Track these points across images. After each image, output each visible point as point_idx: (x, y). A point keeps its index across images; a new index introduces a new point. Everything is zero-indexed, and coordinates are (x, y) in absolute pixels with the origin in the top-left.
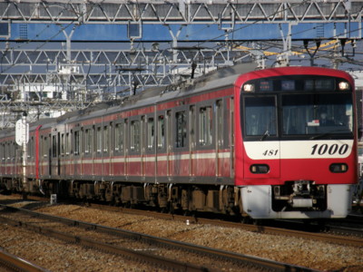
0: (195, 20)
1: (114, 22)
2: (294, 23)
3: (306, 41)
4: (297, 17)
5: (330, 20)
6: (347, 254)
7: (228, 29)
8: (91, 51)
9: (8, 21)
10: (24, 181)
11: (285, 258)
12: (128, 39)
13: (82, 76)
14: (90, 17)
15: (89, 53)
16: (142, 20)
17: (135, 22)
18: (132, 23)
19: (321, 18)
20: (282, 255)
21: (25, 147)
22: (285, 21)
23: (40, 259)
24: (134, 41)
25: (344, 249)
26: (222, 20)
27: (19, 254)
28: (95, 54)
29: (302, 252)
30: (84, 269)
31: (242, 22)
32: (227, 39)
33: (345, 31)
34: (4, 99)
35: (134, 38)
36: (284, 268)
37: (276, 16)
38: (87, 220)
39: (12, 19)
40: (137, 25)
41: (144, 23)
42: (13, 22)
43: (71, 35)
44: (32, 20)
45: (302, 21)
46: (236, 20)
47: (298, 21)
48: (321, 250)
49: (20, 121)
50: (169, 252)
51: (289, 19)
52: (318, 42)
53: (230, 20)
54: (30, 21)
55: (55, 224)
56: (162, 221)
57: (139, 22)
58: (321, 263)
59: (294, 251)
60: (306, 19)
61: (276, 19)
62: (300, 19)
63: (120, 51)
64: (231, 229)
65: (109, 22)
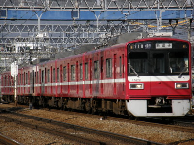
0: (109, 9)
1: (64, 10)
2: (163, 10)
3: (170, 20)
4: (164, 7)
5: (183, 9)
6: (182, 136)
7: (127, 14)
8: (53, 25)
9: (6, 9)
10: (15, 97)
11: (150, 138)
12: (72, 19)
13: (48, 39)
14: (51, 7)
15: (52, 26)
16: (80, 9)
17: (75, 10)
18: (74, 10)
19: (178, 8)
20: (148, 137)
21: (16, 78)
22: (158, 9)
23: (19, 138)
24: (75, 20)
25: (181, 133)
26: (124, 9)
27: (9, 136)
28: (55, 26)
29: (158, 135)
30: (41, 143)
31: (134, 10)
32: (126, 19)
33: (191, 15)
34: (6, 51)
35: (75, 18)
36: (147, 143)
37: (153, 6)
38: (48, 118)
39: (8, 8)
40: (77, 12)
41: (81, 10)
42: (9, 9)
43: (40, 17)
44: (19, 8)
45: (168, 9)
46: (131, 8)
47: (165, 9)
48: (169, 134)
49: (13, 63)
50: (89, 135)
51: (160, 8)
52: (177, 21)
53: (128, 8)
54: (18, 9)
55: (31, 120)
56: (88, 118)
57: (78, 10)
58: (168, 140)
59: (154, 134)
60: (170, 8)
61: (153, 8)
62: (166, 8)
63: (68, 25)
64: (123, 123)
65: (61, 10)
